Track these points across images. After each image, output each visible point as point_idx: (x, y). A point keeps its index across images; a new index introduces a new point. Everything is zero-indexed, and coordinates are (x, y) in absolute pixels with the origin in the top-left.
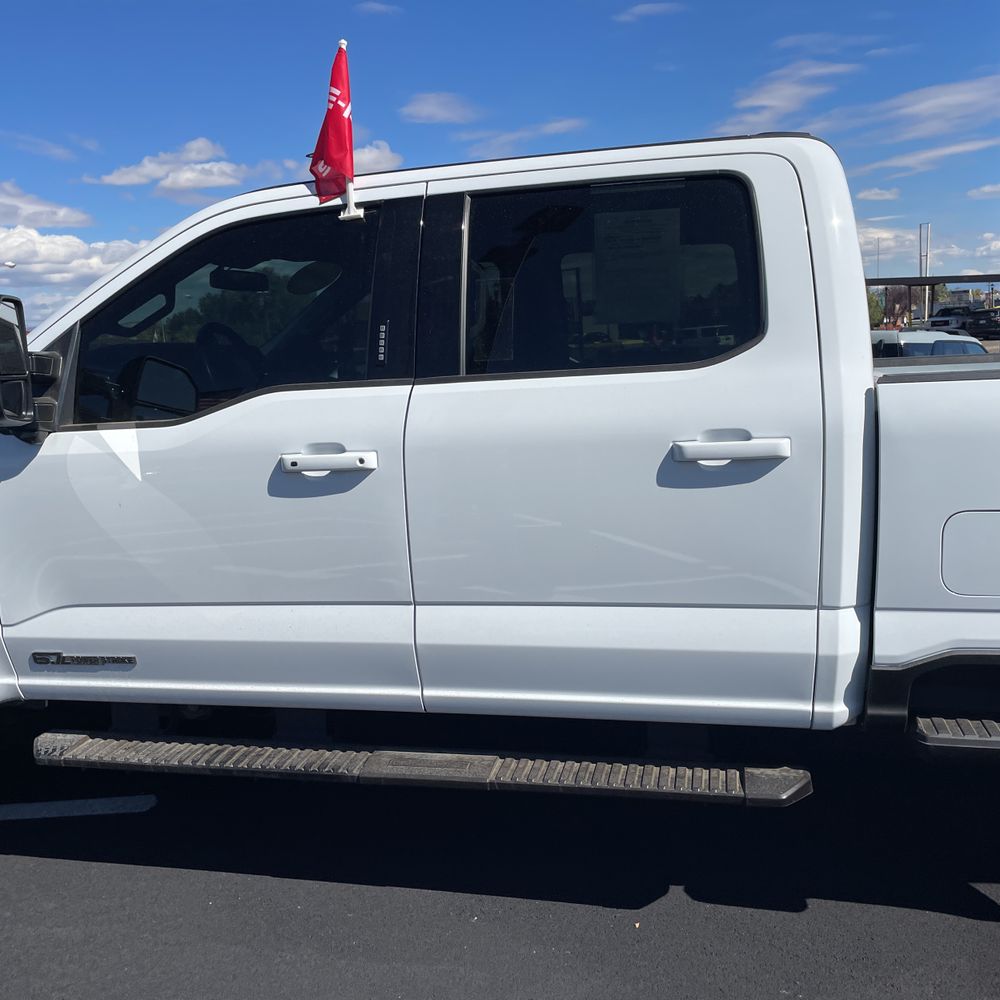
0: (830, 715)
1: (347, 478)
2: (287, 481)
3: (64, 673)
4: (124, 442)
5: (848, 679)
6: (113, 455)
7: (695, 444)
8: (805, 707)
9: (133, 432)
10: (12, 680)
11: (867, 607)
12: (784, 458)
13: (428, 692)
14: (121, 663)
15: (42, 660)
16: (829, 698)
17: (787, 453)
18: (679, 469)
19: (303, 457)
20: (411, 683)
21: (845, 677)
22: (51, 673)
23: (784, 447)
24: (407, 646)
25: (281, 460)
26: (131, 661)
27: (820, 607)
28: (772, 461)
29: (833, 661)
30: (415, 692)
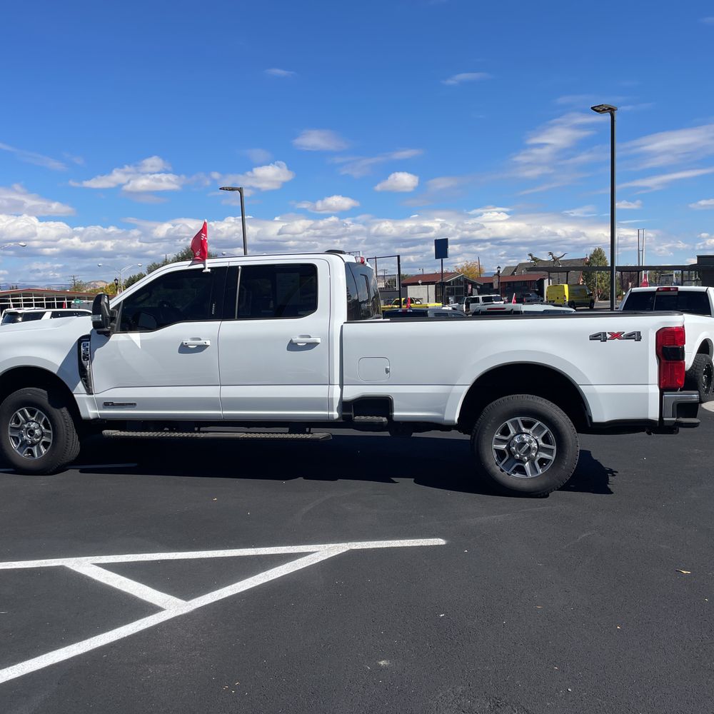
0: (333, 415)
1: (201, 348)
2: (184, 349)
3: (113, 409)
4: (136, 337)
5: (337, 405)
6: (133, 341)
7: (296, 339)
8: (327, 413)
9: (139, 334)
10: (97, 412)
11: (342, 385)
12: (319, 343)
13: (224, 412)
14: (131, 405)
15: (108, 405)
16: (333, 411)
17: (319, 341)
18: (293, 346)
19: (189, 342)
20: (220, 410)
21: (336, 404)
22: (110, 409)
23: (319, 340)
24: (217, 398)
25: (182, 343)
26: (135, 404)
27: (330, 384)
28: (317, 344)
29: (332, 399)
30: (220, 412)
